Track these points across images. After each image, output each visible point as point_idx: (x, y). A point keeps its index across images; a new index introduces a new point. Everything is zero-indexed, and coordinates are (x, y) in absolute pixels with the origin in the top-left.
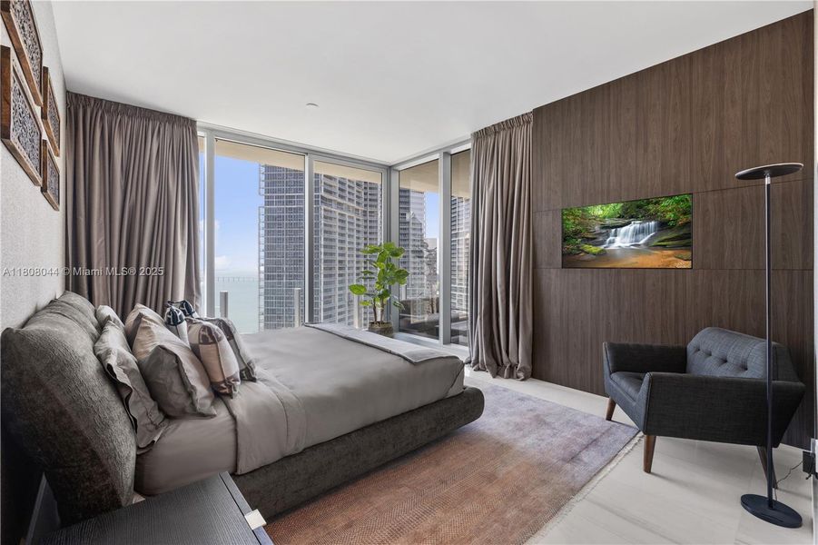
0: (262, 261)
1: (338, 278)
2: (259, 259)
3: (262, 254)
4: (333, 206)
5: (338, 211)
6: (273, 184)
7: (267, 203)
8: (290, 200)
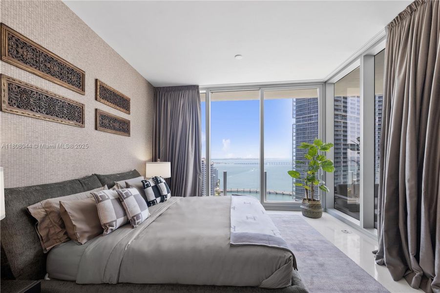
0: (294, 154)
1: (342, 164)
2: (293, 153)
3: (294, 150)
4: (339, 117)
5: (343, 121)
6: (300, 111)
7: (297, 122)
8: (310, 118)
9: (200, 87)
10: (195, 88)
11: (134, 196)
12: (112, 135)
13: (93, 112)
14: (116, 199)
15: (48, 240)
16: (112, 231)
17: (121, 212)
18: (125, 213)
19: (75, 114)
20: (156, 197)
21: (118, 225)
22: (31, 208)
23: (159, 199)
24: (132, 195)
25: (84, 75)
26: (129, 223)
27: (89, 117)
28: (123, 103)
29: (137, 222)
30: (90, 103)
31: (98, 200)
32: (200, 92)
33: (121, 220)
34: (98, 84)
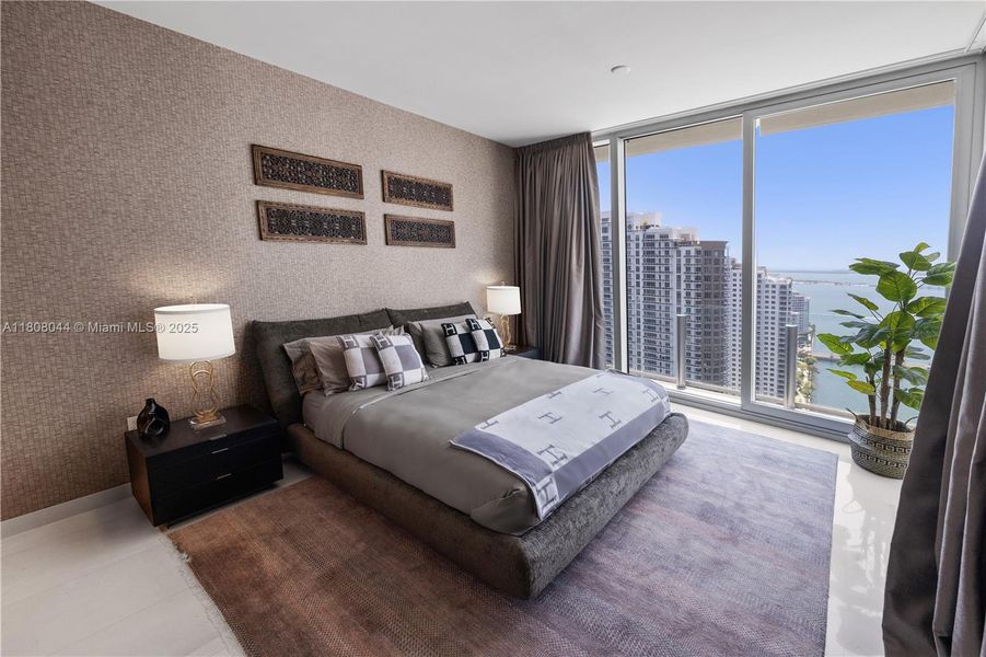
9: (593, 135)
10: (585, 137)
11: (396, 348)
12: (418, 249)
13: (382, 220)
14: (370, 348)
15: (304, 382)
16: (362, 388)
17: (375, 366)
18: (381, 369)
19: (350, 228)
20: (466, 352)
21: (369, 384)
22: (286, 346)
23: (470, 357)
24: (392, 345)
25: (360, 172)
26: (385, 383)
27: (375, 229)
28: (439, 195)
29: (394, 383)
30: (373, 207)
31: (345, 347)
32: (594, 144)
33: (372, 378)
34: (385, 176)
